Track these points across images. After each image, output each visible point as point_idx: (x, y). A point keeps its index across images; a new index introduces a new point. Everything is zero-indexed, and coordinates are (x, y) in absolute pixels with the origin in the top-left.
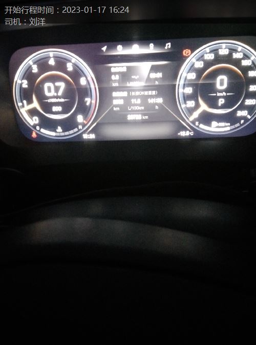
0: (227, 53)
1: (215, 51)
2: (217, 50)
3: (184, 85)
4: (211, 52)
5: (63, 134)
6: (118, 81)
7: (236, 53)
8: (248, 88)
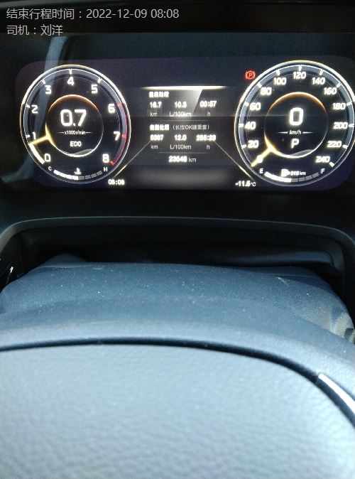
0: (304, 78)
1: (288, 74)
3: (245, 118)
4: (282, 75)
5: (83, 178)
6: (158, 110)
7: (316, 78)
8: (332, 125)
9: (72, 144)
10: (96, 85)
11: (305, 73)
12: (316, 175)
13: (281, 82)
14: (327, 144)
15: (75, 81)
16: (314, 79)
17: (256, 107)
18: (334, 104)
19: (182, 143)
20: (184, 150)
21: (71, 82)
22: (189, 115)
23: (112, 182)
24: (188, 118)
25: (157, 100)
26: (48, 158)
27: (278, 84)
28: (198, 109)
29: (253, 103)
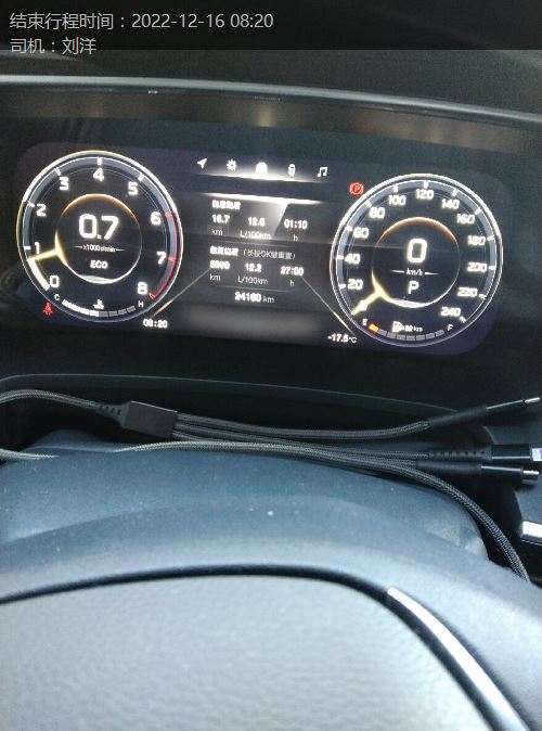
0: (431, 198)
1: (409, 192)
2: (414, 189)
3: (347, 247)
4: (401, 192)
5: (105, 314)
6: (223, 226)
7: (447, 200)
8: (465, 265)
9: (94, 264)
10: (136, 184)
11: (432, 192)
12: (440, 332)
13: (399, 201)
14: (458, 291)
15: (105, 174)
16: (444, 200)
17: (362, 233)
18: (470, 237)
19: (254, 274)
20: (258, 286)
21: (99, 175)
22: (267, 237)
23: (148, 323)
24: (266, 242)
25: (222, 212)
26: (55, 282)
27: (396, 204)
28: (281, 229)
29: (358, 228)
